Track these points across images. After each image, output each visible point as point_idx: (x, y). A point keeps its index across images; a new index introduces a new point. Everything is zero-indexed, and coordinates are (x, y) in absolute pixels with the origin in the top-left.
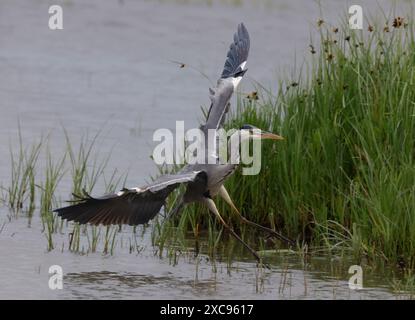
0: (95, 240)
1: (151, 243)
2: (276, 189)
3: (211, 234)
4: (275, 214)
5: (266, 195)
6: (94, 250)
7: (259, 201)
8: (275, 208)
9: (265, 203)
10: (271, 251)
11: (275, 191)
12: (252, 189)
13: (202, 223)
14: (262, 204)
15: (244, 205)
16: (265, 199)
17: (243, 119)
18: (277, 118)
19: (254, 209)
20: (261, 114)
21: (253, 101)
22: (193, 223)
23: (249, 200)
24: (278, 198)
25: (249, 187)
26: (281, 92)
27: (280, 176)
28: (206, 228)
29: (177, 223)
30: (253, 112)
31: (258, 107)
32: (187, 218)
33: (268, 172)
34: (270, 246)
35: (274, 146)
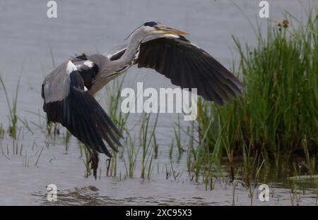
0: (131, 165)
1: (187, 169)
2: (308, 115)
3: (245, 161)
4: (308, 139)
5: (298, 121)
6: (131, 176)
7: (292, 128)
8: (307, 134)
9: (298, 129)
10: (305, 177)
11: (307, 117)
12: (285, 116)
13: (237, 149)
14: (295, 129)
15: (277, 132)
16: (298, 125)
17: (274, 47)
18: (307, 46)
19: (287, 135)
20: (291, 42)
21: (283, 29)
22: (228, 150)
23: (282, 126)
24: (311, 125)
25: (282, 114)
26: (310, 21)
27: (312, 103)
28: (241, 154)
29: (211, 149)
30: (284, 40)
31: (288, 35)
32: (222, 145)
33: (300, 99)
34: (304, 171)
35: (305, 73)
